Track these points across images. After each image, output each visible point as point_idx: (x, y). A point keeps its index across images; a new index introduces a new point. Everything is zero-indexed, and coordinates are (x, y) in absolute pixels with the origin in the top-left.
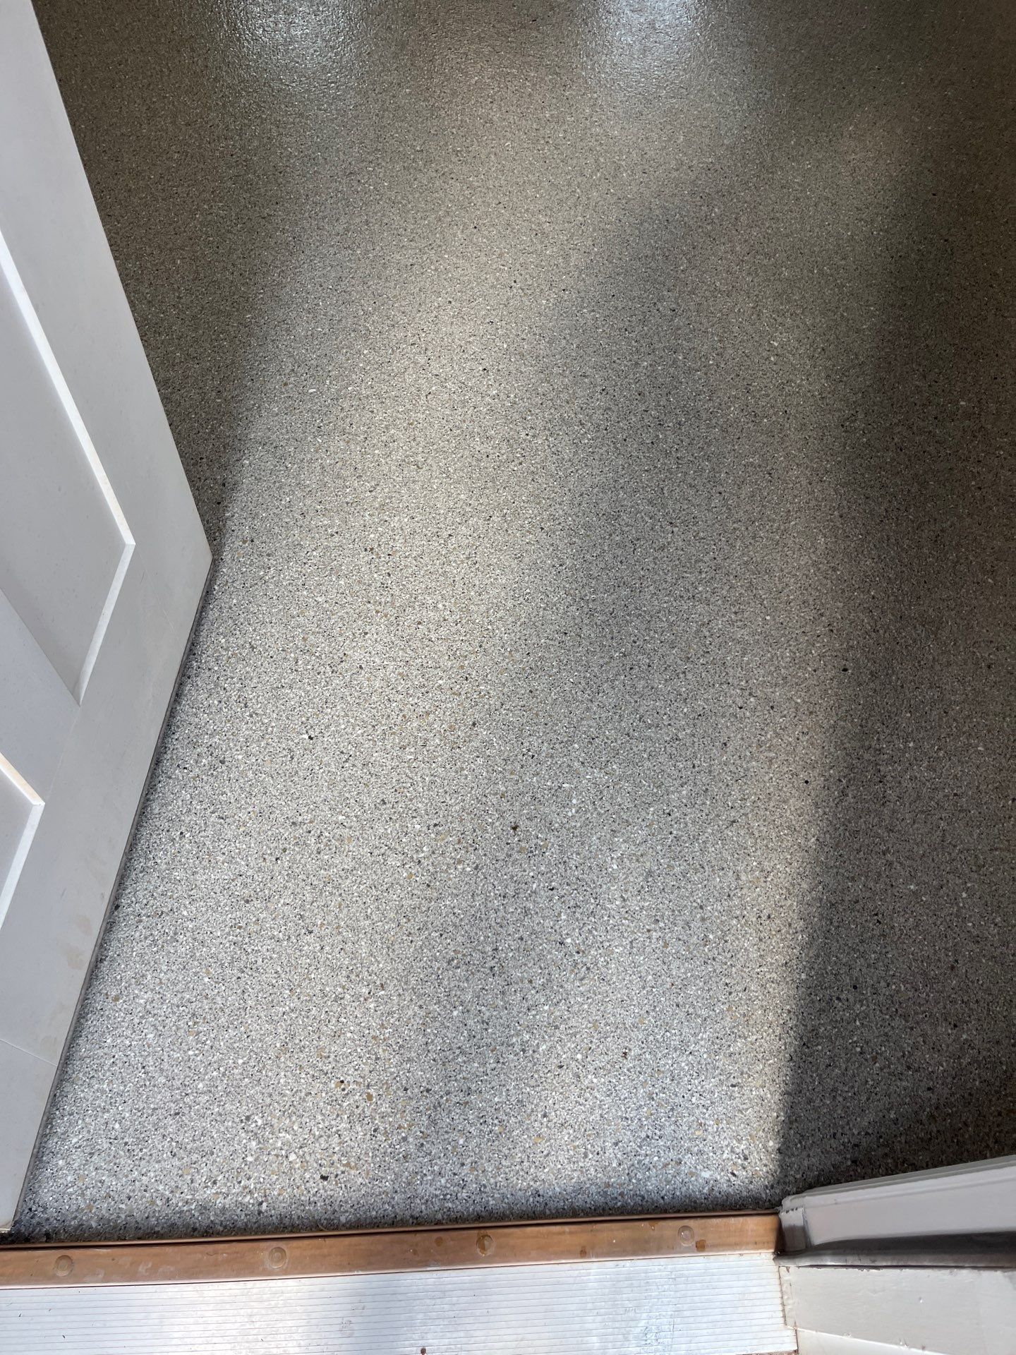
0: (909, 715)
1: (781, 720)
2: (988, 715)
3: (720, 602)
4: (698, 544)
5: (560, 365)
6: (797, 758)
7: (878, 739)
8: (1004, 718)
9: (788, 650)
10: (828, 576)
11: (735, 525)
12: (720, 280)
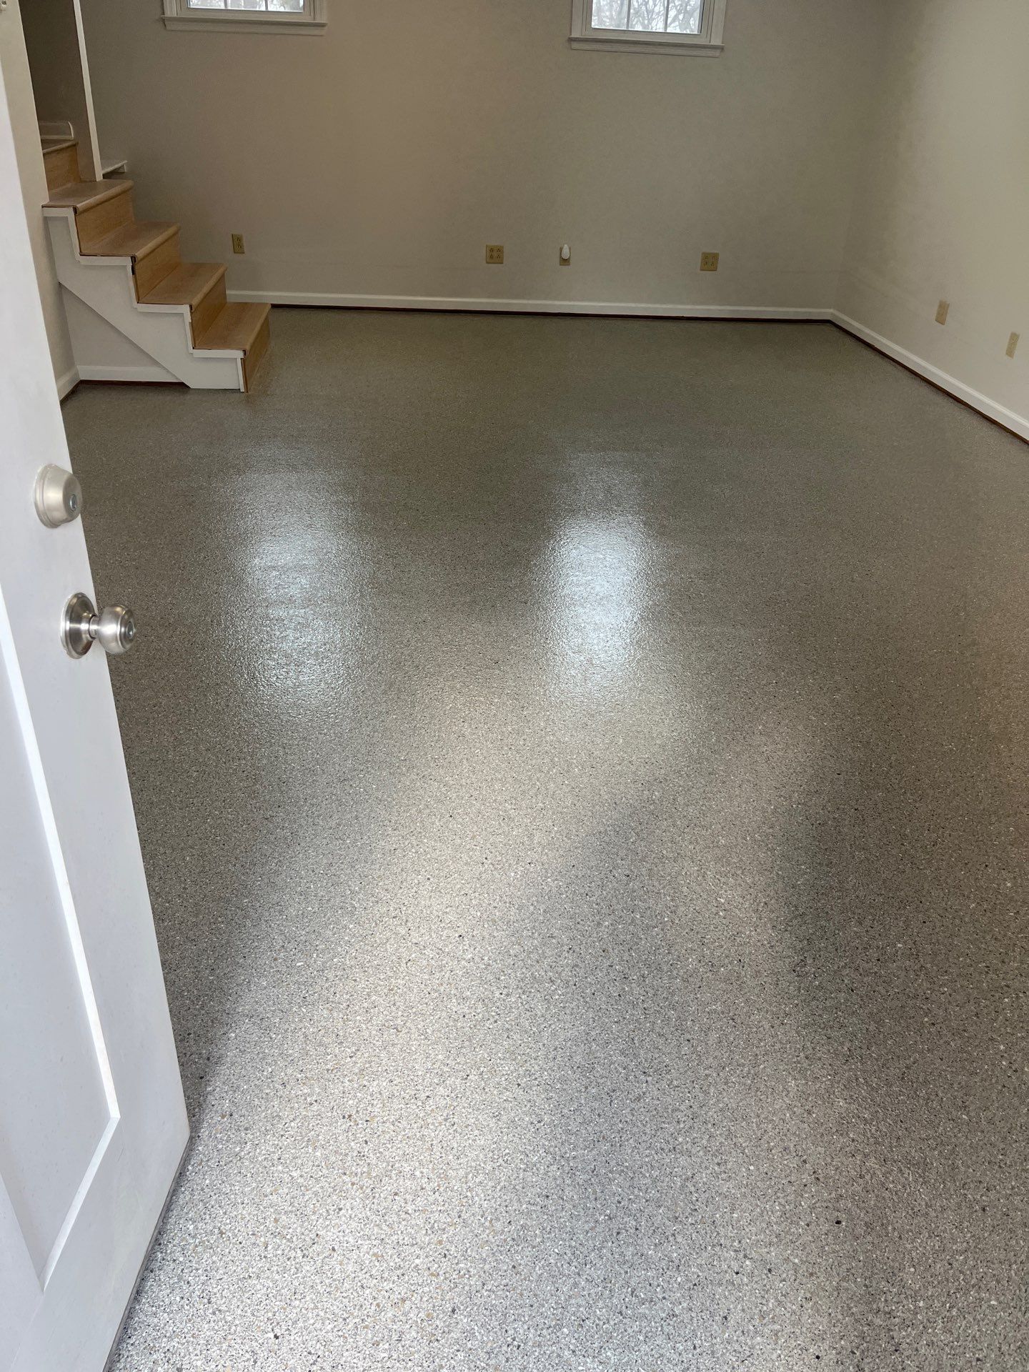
0: (912, 1270)
1: (781, 1285)
2: (993, 1263)
3: (701, 1153)
4: (673, 1093)
5: (529, 928)
6: (804, 1329)
7: (886, 1301)
8: (1010, 1266)
9: (777, 1203)
10: (805, 1120)
11: (707, 1072)
12: (666, 849)
